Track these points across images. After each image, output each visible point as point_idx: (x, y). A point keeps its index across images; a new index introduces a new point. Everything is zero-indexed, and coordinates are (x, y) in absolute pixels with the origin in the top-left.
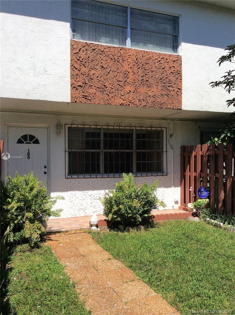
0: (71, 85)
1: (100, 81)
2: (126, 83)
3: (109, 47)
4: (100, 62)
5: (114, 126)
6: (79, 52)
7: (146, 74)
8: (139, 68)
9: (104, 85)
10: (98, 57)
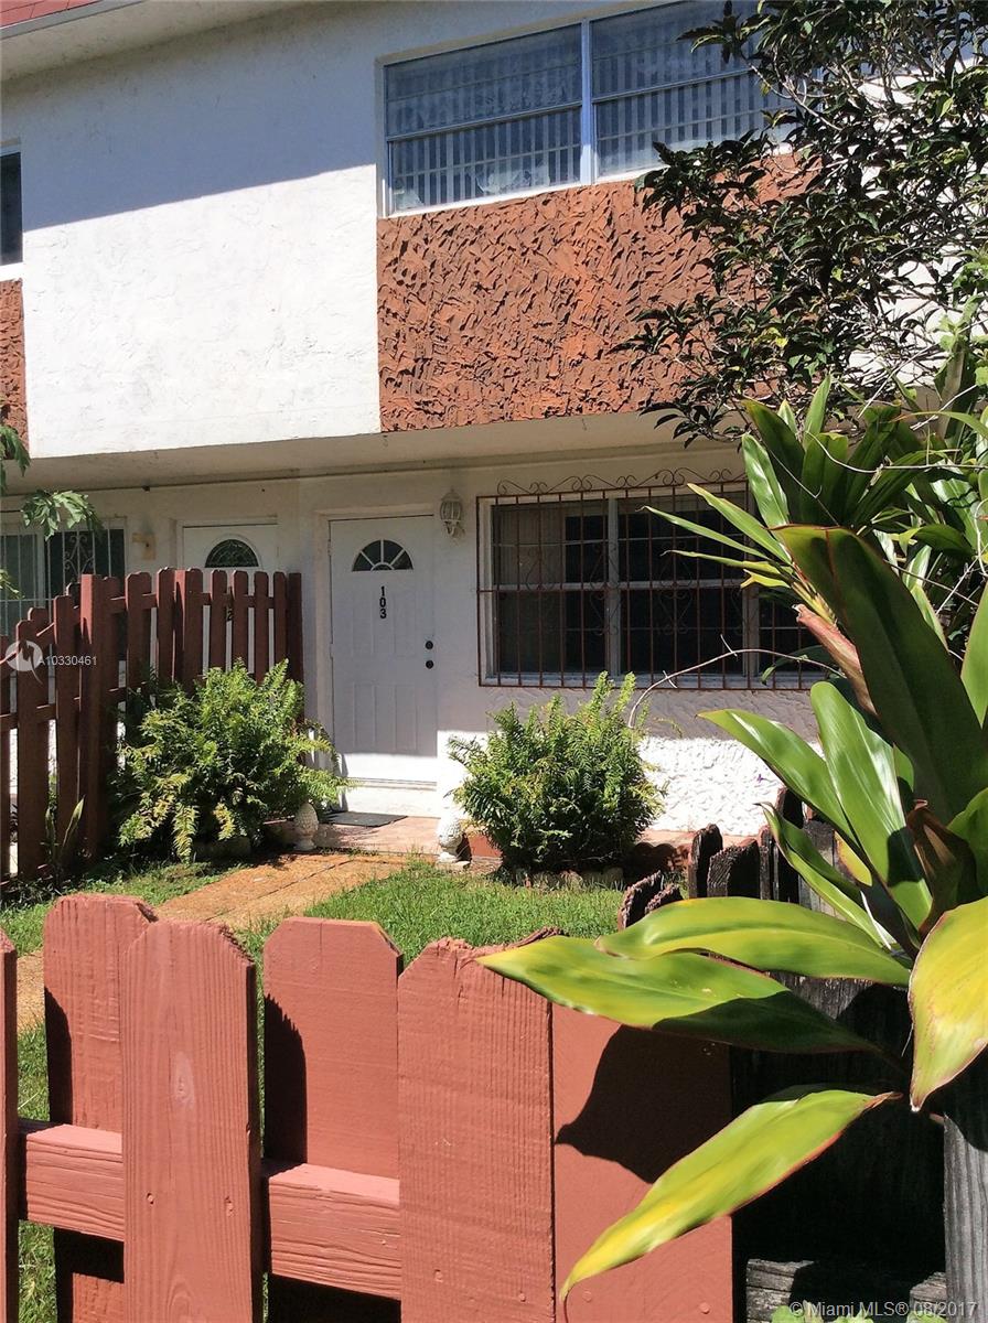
0: (381, 374)
1: (471, 339)
2: (569, 327)
3: (502, 208)
4: (473, 271)
5: (650, 488)
6: (402, 254)
7: (649, 274)
8: (619, 255)
9: (486, 353)
10: (466, 254)
